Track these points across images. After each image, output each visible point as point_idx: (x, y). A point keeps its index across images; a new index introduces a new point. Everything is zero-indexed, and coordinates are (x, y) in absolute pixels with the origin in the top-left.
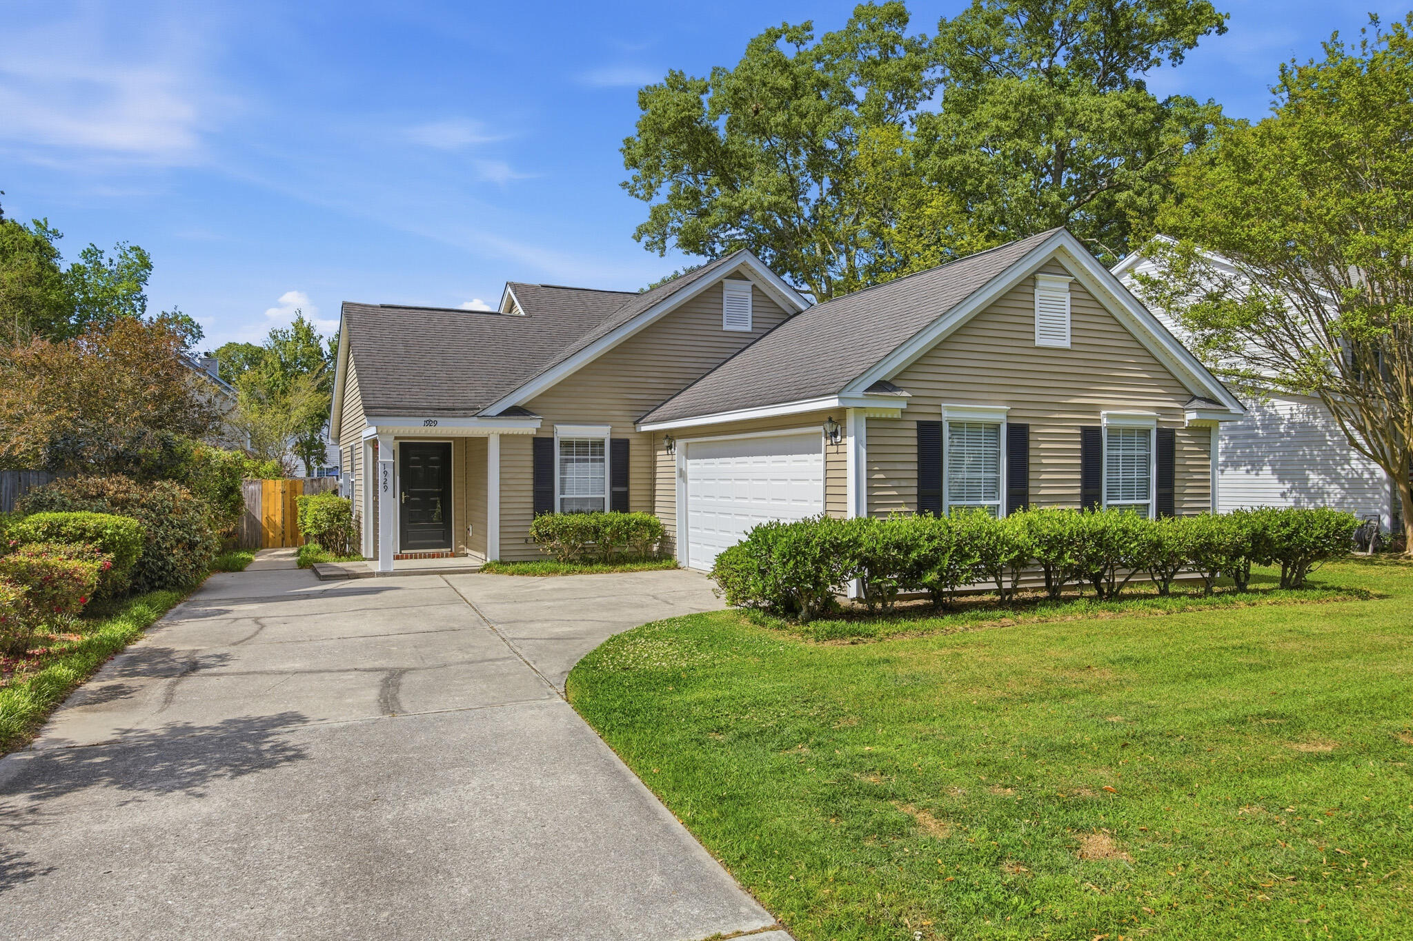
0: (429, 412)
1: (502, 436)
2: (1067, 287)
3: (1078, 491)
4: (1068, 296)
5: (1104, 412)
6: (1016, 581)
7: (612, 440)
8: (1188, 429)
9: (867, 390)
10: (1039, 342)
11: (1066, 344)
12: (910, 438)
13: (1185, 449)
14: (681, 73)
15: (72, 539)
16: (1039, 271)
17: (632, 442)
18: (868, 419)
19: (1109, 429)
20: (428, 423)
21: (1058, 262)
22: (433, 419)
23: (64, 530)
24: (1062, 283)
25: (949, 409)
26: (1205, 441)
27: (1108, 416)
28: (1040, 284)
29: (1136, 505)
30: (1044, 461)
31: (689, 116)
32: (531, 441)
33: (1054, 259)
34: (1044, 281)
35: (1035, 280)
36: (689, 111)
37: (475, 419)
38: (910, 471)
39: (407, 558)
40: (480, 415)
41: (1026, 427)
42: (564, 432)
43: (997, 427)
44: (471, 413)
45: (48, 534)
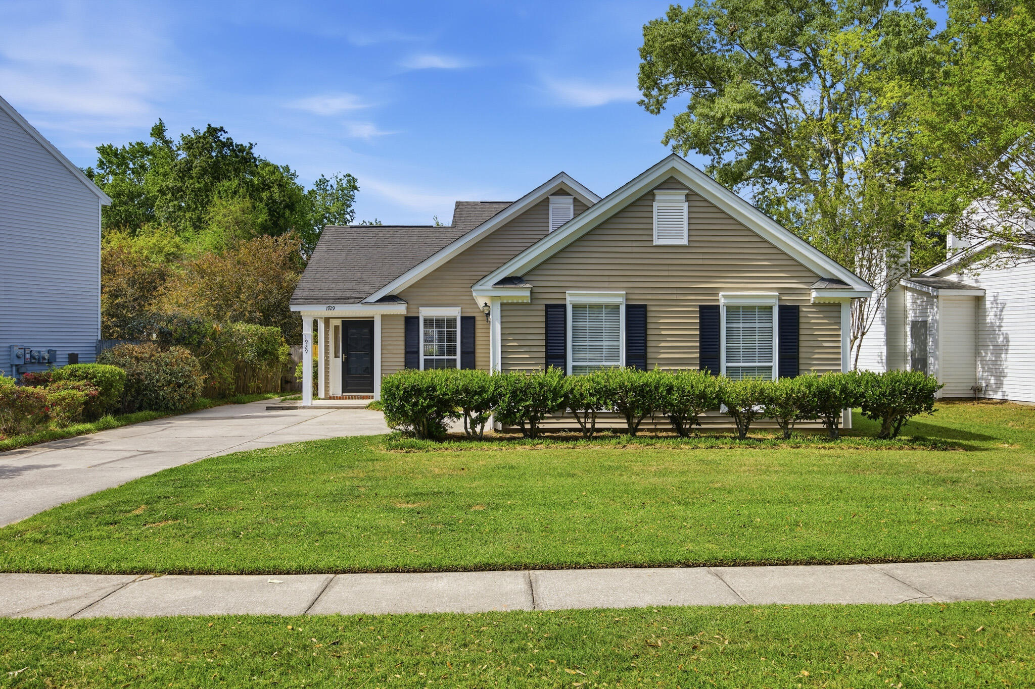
0: (331, 301)
1: (382, 316)
2: (684, 198)
3: (698, 355)
4: (686, 205)
5: (721, 294)
6: (593, 423)
7: (462, 318)
8: (814, 305)
9: (495, 284)
10: (657, 242)
11: (684, 242)
12: (540, 317)
13: (813, 321)
14: (679, 7)
15: (81, 378)
16: (657, 188)
17: (477, 318)
18: (502, 304)
19: (729, 308)
20: (329, 308)
21: (676, 179)
22: (332, 306)
23: (78, 373)
24: (680, 196)
25: (571, 295)
26: (835, 314)
27: (725, 297)
28: (657, 198)
29: (758, 367)
30: (663, 332)
31: (672, 45)
32: (403, 319)
33: (672, 177)
34: (660, 196)
35: (654, 195)
36: (672, 40)
37: (360, 305)
38: (540, 340)
39: (346, 399)
40: (363, 302)
41: (645, 306)
42: (425, 312)
43: (617, 307)
44: (358, 300)
45: (71, 375)
